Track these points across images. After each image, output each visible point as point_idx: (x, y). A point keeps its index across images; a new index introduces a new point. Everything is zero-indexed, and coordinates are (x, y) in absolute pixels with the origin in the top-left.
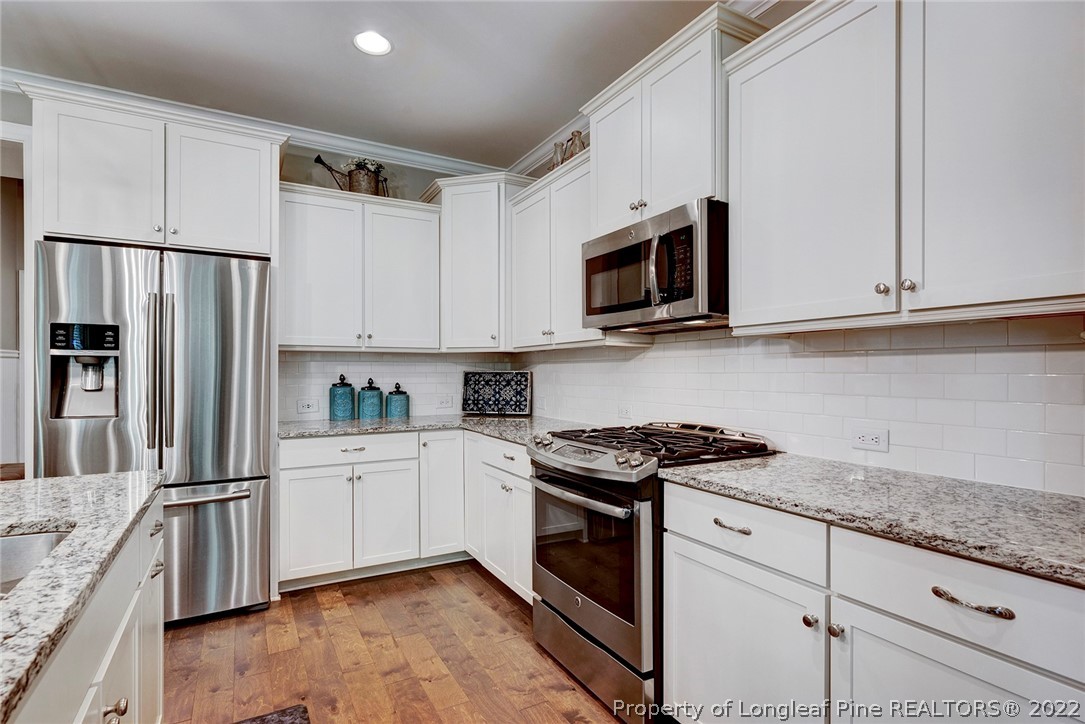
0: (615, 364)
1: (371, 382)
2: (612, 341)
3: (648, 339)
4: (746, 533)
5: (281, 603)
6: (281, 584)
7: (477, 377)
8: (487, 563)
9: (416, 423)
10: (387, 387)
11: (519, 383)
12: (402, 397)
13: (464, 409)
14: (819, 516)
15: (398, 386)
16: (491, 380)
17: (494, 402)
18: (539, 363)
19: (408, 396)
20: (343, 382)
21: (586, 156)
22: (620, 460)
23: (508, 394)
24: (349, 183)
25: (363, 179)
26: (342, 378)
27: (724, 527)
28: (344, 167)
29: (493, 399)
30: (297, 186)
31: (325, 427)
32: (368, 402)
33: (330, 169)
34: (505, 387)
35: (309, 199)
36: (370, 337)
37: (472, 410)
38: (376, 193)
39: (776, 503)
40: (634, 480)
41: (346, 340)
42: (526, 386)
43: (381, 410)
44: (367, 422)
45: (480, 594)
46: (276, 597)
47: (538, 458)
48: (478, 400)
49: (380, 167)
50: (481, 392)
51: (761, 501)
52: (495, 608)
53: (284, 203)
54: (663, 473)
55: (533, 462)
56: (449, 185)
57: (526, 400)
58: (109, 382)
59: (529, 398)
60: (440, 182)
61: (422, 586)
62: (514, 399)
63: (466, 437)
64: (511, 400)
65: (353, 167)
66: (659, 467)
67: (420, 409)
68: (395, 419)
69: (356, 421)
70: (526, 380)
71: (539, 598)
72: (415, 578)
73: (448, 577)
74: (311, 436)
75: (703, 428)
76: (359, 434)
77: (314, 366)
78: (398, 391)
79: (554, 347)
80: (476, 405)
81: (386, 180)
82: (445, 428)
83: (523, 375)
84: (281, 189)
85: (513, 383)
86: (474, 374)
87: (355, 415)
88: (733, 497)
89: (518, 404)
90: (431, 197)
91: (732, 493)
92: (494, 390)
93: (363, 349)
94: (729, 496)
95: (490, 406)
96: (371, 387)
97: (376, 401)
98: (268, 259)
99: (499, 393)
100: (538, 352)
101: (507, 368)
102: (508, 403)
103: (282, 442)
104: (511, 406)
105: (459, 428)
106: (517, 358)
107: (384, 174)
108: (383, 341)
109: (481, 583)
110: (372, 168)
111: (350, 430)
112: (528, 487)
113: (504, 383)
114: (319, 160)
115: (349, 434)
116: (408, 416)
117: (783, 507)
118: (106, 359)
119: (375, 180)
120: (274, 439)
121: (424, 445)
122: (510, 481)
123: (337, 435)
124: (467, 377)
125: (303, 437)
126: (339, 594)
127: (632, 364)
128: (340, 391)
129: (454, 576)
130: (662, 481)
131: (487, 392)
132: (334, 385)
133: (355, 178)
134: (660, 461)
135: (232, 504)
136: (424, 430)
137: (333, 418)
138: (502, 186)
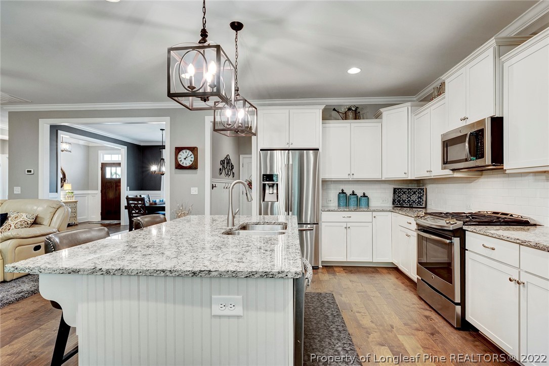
0: (464, 184)
1: (353, 192)
2: (457, 175)
3: (479, 173)
4: (493, 249)
5: (322, 268)
6: (322, 262)
7: (400, 190)
8: (401, 268)
9: (371, 209)
10: (360, 194)
11: (420, 193)
12: (366, 198)
13: (393, 204)
14: (515, 241)
15: (364, 194)
16: (406, 192)
17: (408, 201)
18: (430, 184)
19: (368, 198)
20: (343, 192)
21: (444, 96)
22: (448, 222)
23: (414, 198)
24: (345, 117)
25: (350, 114)
26: (343, 190)
27: (486, 247)
28: (343, 110)
29: (407, 200)
30: (327, 121)
31: (336, 209)
32: (352, 199)
33: (338, 112)
34: (413, 194)
35: (331, 125)
36: (353, 174)
37: (397, 204)
38: (356, 119)
39: (502, 237)
40: (451, 229)
41: (344, 176)
42: (423, 194)
43: (357, 203)
44: (352, 207)
45: (397, 278)
46: (320, 266)
47: (418, 222)
48: (400, 200)
49: (357, 108)
50: (402, 197)
51: (497, 237)
52: (403, 283)
53: (323, 127)
54: (465, 228)
55: (417, 224)
56: (385, 111)
57: (423, 201)
58: (275, 191)
59: (424, 199)
60: (382, 110)
61: (373, 272)
62: (417, 200)
63: (393, 215)
64: (416, 200)
65: (347, 110)
66: (464, 225)
67: (374, 203)
68: (363, 207)
69: (348, 207)
70: (423, 192)
71: (420, 278)
72: (370, 269)
73: (385, 271)
74: (332, 211)
75: (503, 214)
76: (349, 211)
77: (332, 186)
78: (364, 196)
79: (432, 177)
80: (399, 202)
81: (359, 112)
82: (383, 211)
83: (422, 189)
84: (323, 123)
85: (417, 193)
86: (398, 189)
87: (347, 204)
88: (488, 236)
89: (419, 203)
90: (378, 116)
91: (487, 234)
92: (408, 196)
93: (350, 179)
94: (487, 235)
95: (406, 203)
96: (353, 194)
97: (355, 199)
98: (318, 150)
99: (410, 197)
100: (429, 179)
101: (414, 186)
102: (414, 202)
103: (323, 212)
104: (416, 203)
105: (390, 211)
106: (418, 182)
107: (358, 111)
108: (358, 176)
109: (398, 275)
110: (354, 109)
111: (346, 210)
112: (415, 234)
113: (412, 193)
114: (334, 110)
115: (345, 211)
116: (368, 206)
117: (504, 238)
118: (274, 184)
119: (355, 113)
120: (320, 211)
121: (374, 217)
122: (410, 233)
123: (341, 211)
124: (395, 190)
125: (329, 211)
126: (342, 269)
127: (472, 184)
128: (342, 195)
129: (387, 271)
130: (465, 230)
131: (404, 197)
132: (340, 193)
133: (347, 114)
134: (464, 223)
135: (304, 232)
136: (374, 211)
137: (339, 205)
138: (410, 108)
